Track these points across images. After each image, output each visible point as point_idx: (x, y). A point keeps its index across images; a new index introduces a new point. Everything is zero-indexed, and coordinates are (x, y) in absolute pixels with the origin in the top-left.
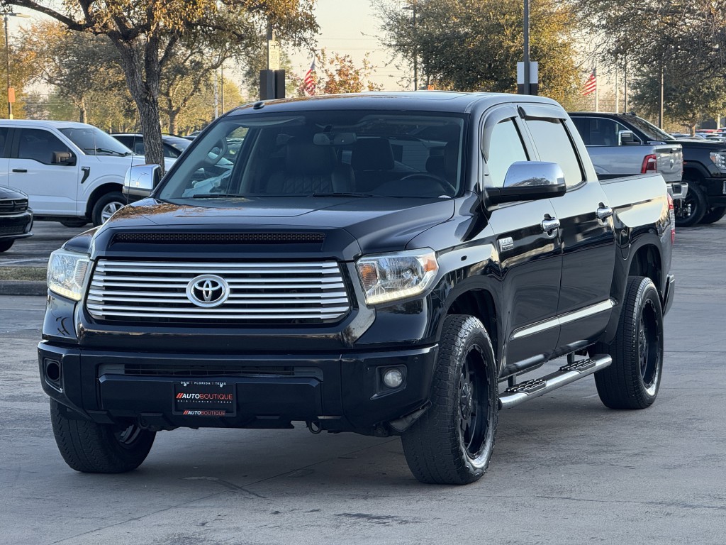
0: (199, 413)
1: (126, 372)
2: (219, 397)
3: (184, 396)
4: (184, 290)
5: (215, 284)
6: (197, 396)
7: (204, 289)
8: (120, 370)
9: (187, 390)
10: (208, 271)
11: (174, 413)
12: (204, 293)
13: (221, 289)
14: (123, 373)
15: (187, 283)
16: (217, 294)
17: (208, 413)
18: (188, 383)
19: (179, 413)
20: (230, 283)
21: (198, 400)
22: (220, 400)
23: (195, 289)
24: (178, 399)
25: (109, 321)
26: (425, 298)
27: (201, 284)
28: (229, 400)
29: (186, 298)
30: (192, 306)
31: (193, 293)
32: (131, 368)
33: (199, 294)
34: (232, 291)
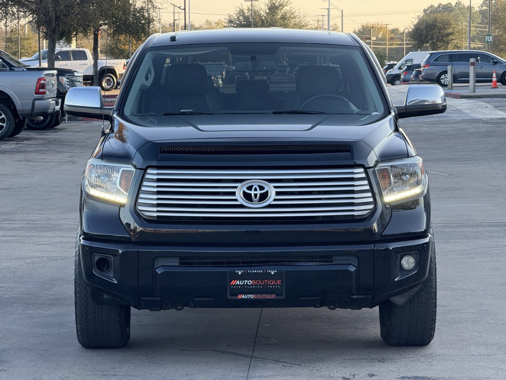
0: (252, 296)
1: (180, 263)
2: (269, 282)
3: (238, 282)
4: (233, 194)
5: (262, 188)
6: (250, 282)
7: (253, 192)
8: (175, 262)
9: (240, 278)
10: (256, 177)
11: (229, 297)
12: (253, 195)
13: (267, 192)
14: (178, 265)
15: (236, 187)
16: (264, 196)
17: (260, 297)
18: (242, 271)
19: (233, 298)
20: (275, 187)
21: (250, 286)
22: (270, 285)
23: (244, 193)
24: (232, 285)
25: (160, 220)
26: (423, 197)
27: (250, 188)
28: (278, 285)
29: (236, 200)
30: (241, 206)
31: (242, 196)
32: (185, 261)
33: (247, 197)
34: (278, 193)
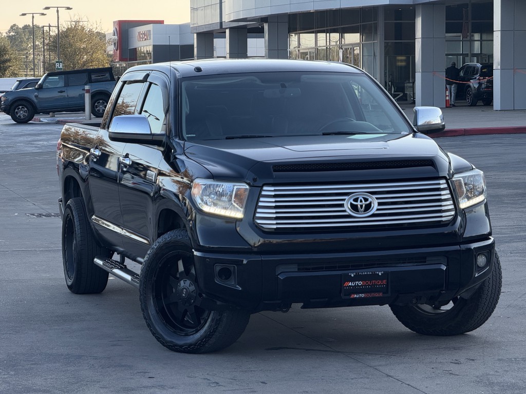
0: (363, 295)
1: (298, 269)
2: (376, 283)
3: (350, 284)
4: (342, 205)
5: (366, 200)
6: (360, 283)
7: (359, 203)
8: (294, 268)
9: (353, 280)
10: (360, 190)
11: (344, 297)
12: (359, 206)
14: (297, 270)
15: (344, 200)
16: (368, 207)
17: (369, 295)
18: (355, 274)
19: (347, 297)
20: (377, 198)
21: (360, 286)
22: (377, 285)
23: (351, 204)
24: (345, 286)
25: (278, 232)
26: (483, 205)
27: (356, 200)
28: (383, 285)
29: (345, 211)
30: (349, 216)
31: (349, 207)
32: (303, 266)
33: (354, 208)
34: (380, 204)
